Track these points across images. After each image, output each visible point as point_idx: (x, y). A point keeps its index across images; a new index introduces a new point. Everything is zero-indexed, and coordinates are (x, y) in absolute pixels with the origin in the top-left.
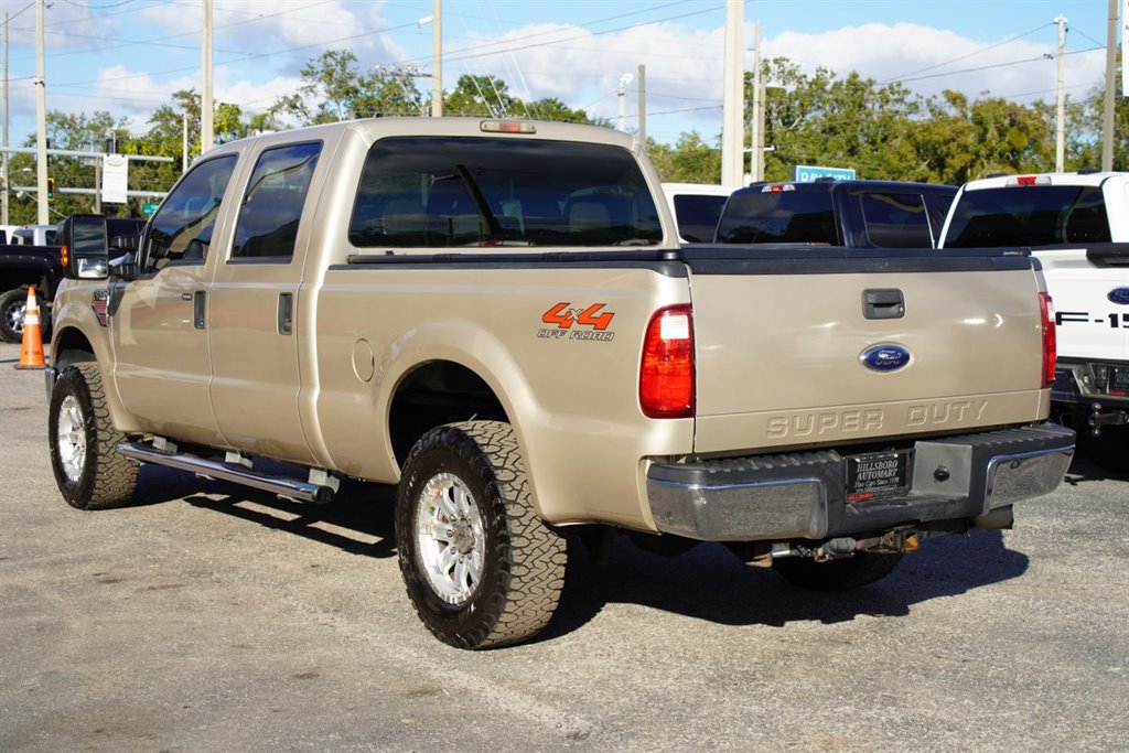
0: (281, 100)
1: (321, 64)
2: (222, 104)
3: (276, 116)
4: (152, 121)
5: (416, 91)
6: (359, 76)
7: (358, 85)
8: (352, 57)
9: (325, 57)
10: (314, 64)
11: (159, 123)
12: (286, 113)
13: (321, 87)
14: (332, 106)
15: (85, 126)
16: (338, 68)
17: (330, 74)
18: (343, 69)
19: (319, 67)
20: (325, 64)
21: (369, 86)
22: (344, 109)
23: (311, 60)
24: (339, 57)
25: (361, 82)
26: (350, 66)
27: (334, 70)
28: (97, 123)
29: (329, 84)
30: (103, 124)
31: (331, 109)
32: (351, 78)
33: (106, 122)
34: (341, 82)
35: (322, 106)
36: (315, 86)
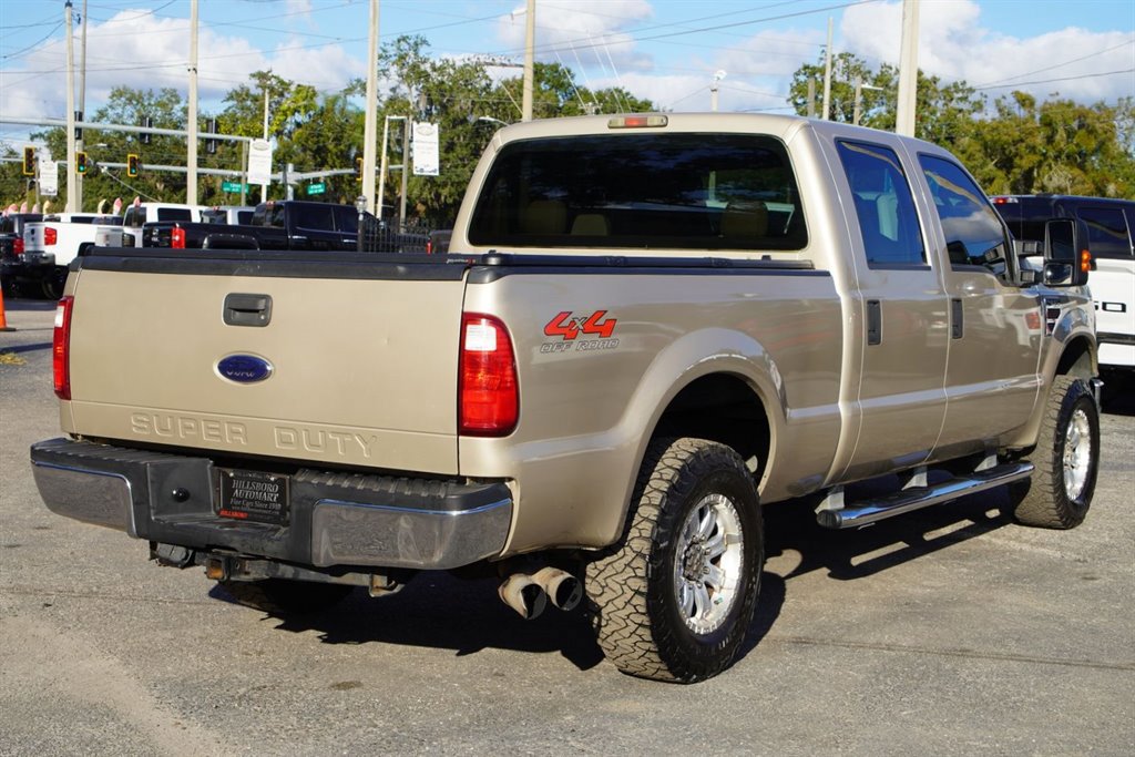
0: (354, 83)
1: (394, 48)
2: (299, 86)
3: (349, 98)
4: (228, 100)
5: (487, 77)
6: (431, 61)
7: (429, 70)
8: (424, 42)
9: (399, 41)
10: (388, 48)
11: (235, 102)
12: (358, 96)
13: (394, 70)
14: (404, 89)
15: (152, 103)
16: (411, 53)
17: (402, 57)
18: (416, 54)
19: (392, 51)
20: (399, 48)
21: (441, 70)
22: (415, 93)
23: (385, 44)
24: (412, 42)
25: (433, 65)
26: (423, 51)
27: (406, 55)
28: (165, 100)
29: (402, 68)
30: (170, 101)
31: (402, 93)
32: (425, 62)
33: (174, 99)
34: (414, 67)
35: (393, 90)
36: (388, 70)
